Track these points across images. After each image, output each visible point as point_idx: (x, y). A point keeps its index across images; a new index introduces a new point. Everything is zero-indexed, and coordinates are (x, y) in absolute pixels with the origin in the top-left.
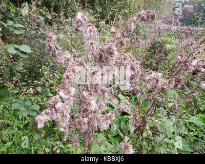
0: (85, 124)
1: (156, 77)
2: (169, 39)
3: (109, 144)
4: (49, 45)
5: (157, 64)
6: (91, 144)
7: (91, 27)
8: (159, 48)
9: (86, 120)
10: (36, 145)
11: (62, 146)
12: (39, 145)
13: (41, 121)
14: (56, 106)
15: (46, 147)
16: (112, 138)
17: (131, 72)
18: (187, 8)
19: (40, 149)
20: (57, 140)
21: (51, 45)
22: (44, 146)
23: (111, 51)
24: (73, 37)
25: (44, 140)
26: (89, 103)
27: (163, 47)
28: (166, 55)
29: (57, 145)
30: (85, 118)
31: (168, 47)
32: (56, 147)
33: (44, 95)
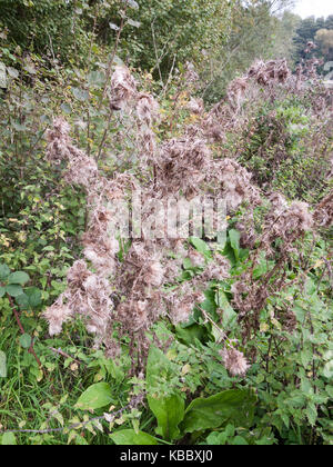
0: (140, 313)
1: (296, 211)
2: (293, 112)
3: (182, 346)
4: (55, 145)
5: (268, 166)
6: (147, 350)
7: (145, 101)
8: (272, 132)
9: (142, 305)
10: (25, 357)
11: (81, 356)
12: (31, 356)
13: (56, 319)
14: (85, 285)
15: (47, 361)
16: (184, 331)
17: (236, 198)
18: (323, 36)
19: (35, 364)
20: (68, 343)
21: (59, 146)
22: (42, 359)
23: (199, 156)
24: (91, 115)
25: (42, 346)
26: (149, 270)
27: (280, 128)
28: (288, 146)
29: (71, 354)
30: (139, 302)
31: (293, 128)
32: (70, 359)
33: (31, 246)
